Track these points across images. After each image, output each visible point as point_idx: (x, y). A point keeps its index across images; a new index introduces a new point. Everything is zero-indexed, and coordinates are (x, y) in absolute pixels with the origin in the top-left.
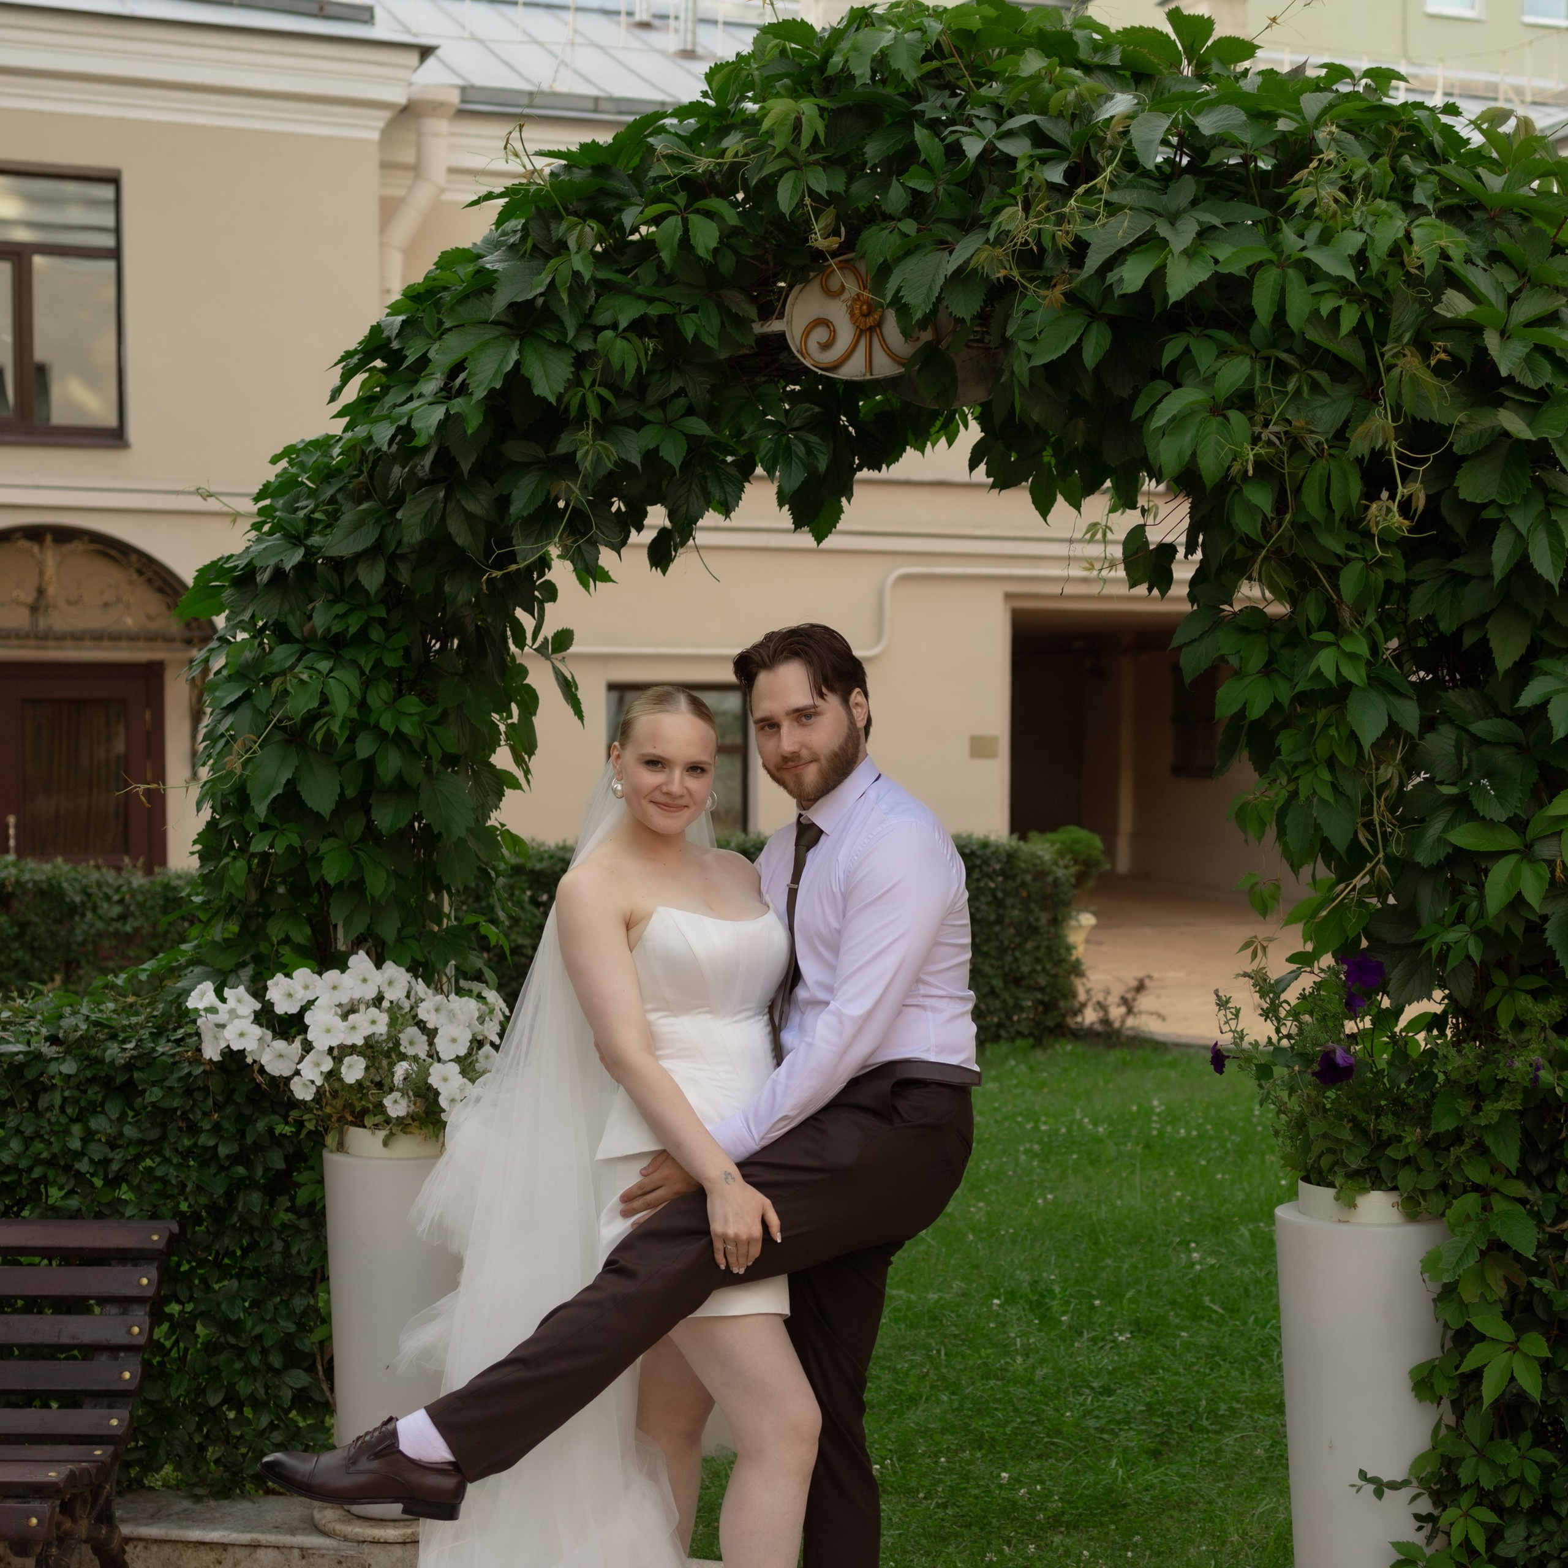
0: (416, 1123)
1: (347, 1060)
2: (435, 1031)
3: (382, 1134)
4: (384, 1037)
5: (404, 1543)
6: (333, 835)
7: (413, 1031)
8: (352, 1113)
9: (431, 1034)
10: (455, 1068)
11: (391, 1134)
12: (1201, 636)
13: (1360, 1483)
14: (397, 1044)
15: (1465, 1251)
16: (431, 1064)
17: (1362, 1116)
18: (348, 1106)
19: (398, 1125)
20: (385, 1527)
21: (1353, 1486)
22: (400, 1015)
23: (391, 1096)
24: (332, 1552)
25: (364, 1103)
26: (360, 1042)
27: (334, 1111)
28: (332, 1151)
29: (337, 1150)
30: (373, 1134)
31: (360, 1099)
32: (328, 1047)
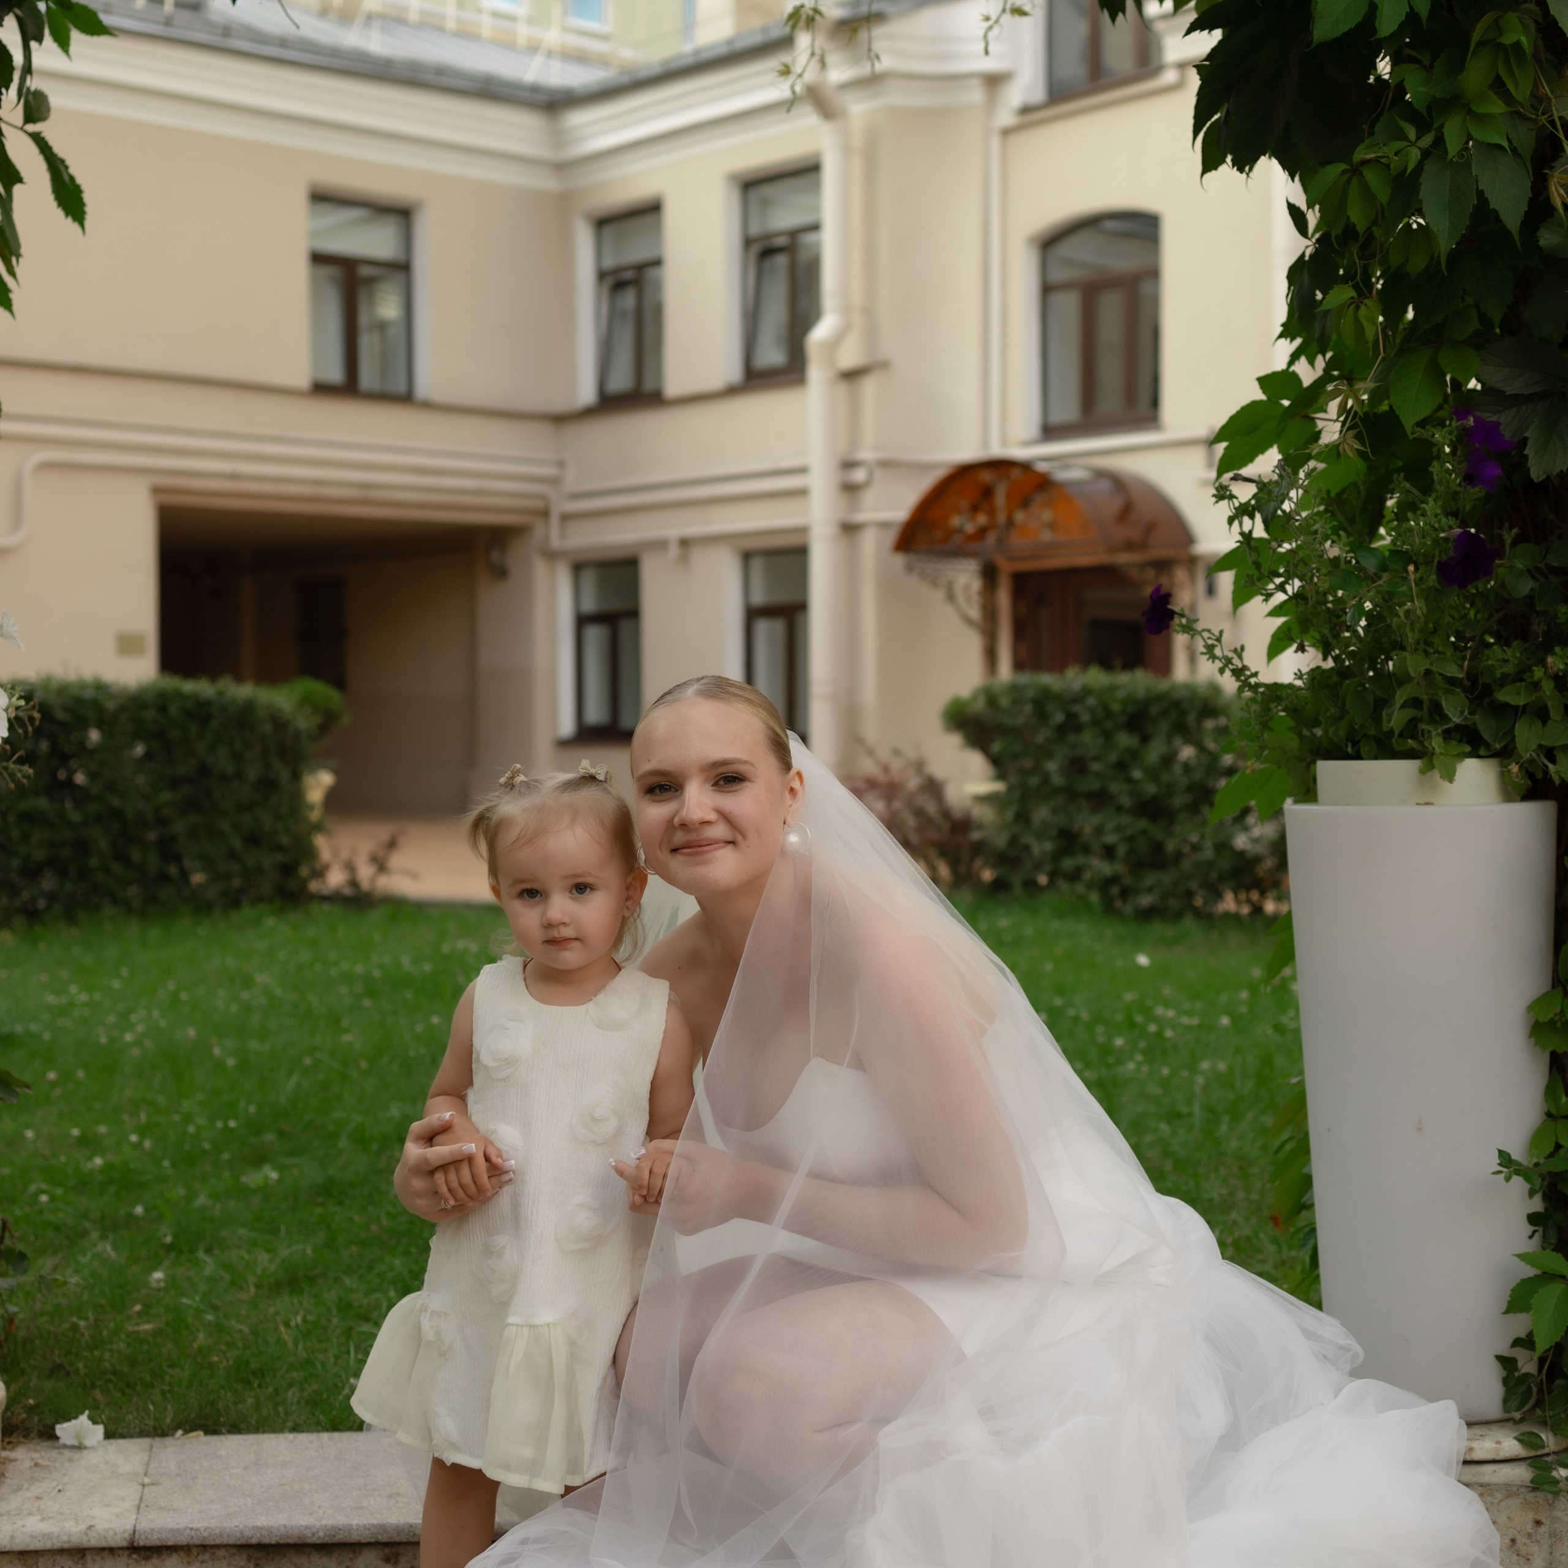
21: (1500, 1172)
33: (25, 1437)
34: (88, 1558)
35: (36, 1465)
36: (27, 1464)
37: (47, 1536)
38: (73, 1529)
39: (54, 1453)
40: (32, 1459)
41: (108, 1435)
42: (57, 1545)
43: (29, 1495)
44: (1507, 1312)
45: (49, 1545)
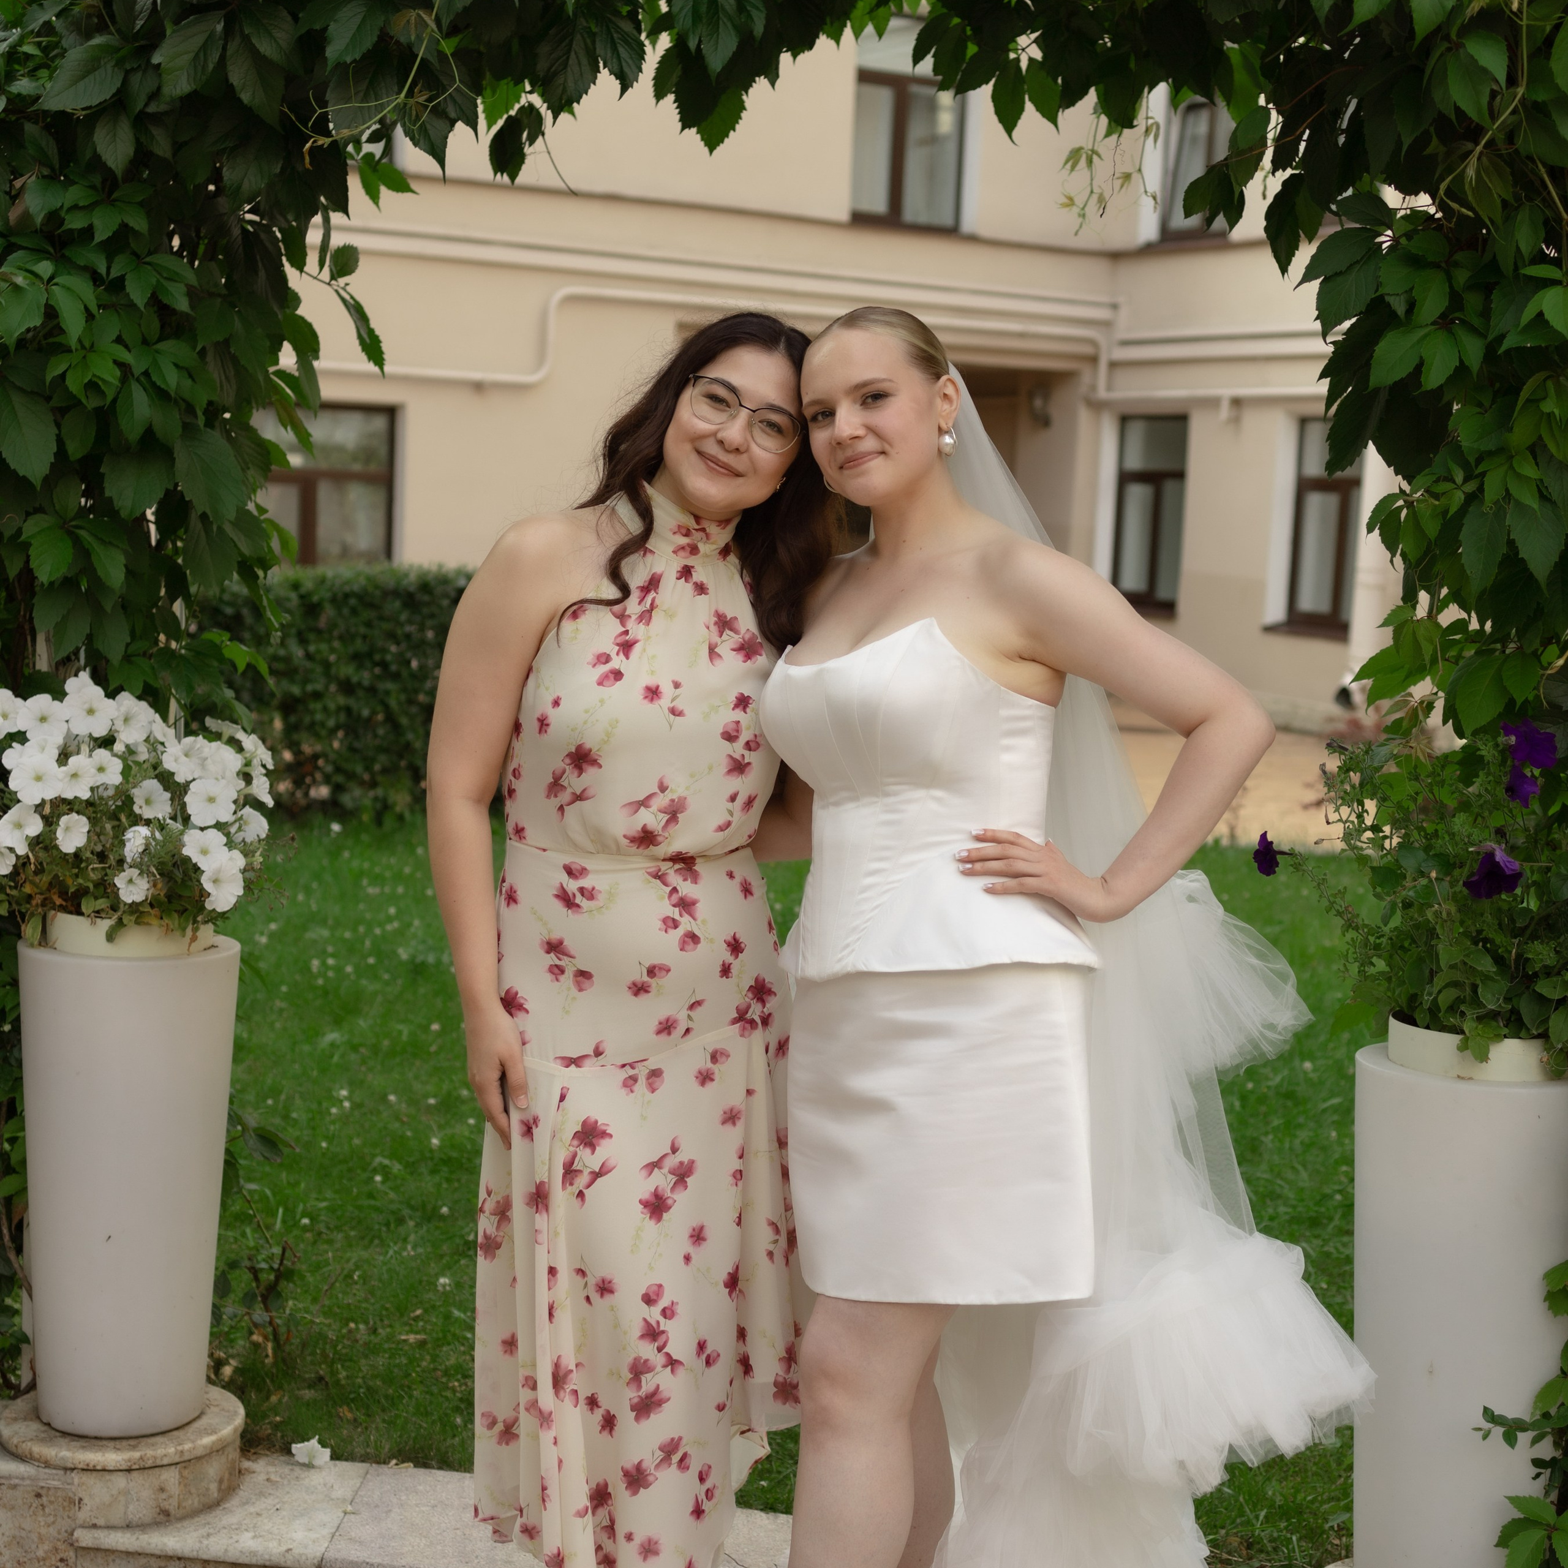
0: (156, 911)
1: (64, 820)
2: (184, 788)
3: (105, 924)
4: (111, 792)
5: (130, 1470)
6: (40, 510)
7: (152, 785)
8: (63, 894)
9: (177, 790)
10: (216, 838)
11: (120, 923)
12: (1350, 267)
13: (1487, 1425)
14: (129, 801)
16: (182, 833)
17: (1499, 939)
18: (57, 884)
19: (132, 913)
21: (1480, 1429)
22: (137, 763)
23: (123, 874)
24: (28, 1482)
25: (80, 881)
26: (85, 795)
27: (36, 890)
28: (32, 946)
29: (40, 944)
30: (93, 923)
31: (77, 876)
32: (38, 802)
33: (268, 1449)
35: (269, 1479)
36: (262, 1477)
37: (254, 1552)
38: (275, 1549)
39: (286, 1470)
40: (267, 1473)
41: (336, 1457)
42: (260, 1562)
43: (252, 1510)
44: (1497, 1546)
45: (254, 1561)
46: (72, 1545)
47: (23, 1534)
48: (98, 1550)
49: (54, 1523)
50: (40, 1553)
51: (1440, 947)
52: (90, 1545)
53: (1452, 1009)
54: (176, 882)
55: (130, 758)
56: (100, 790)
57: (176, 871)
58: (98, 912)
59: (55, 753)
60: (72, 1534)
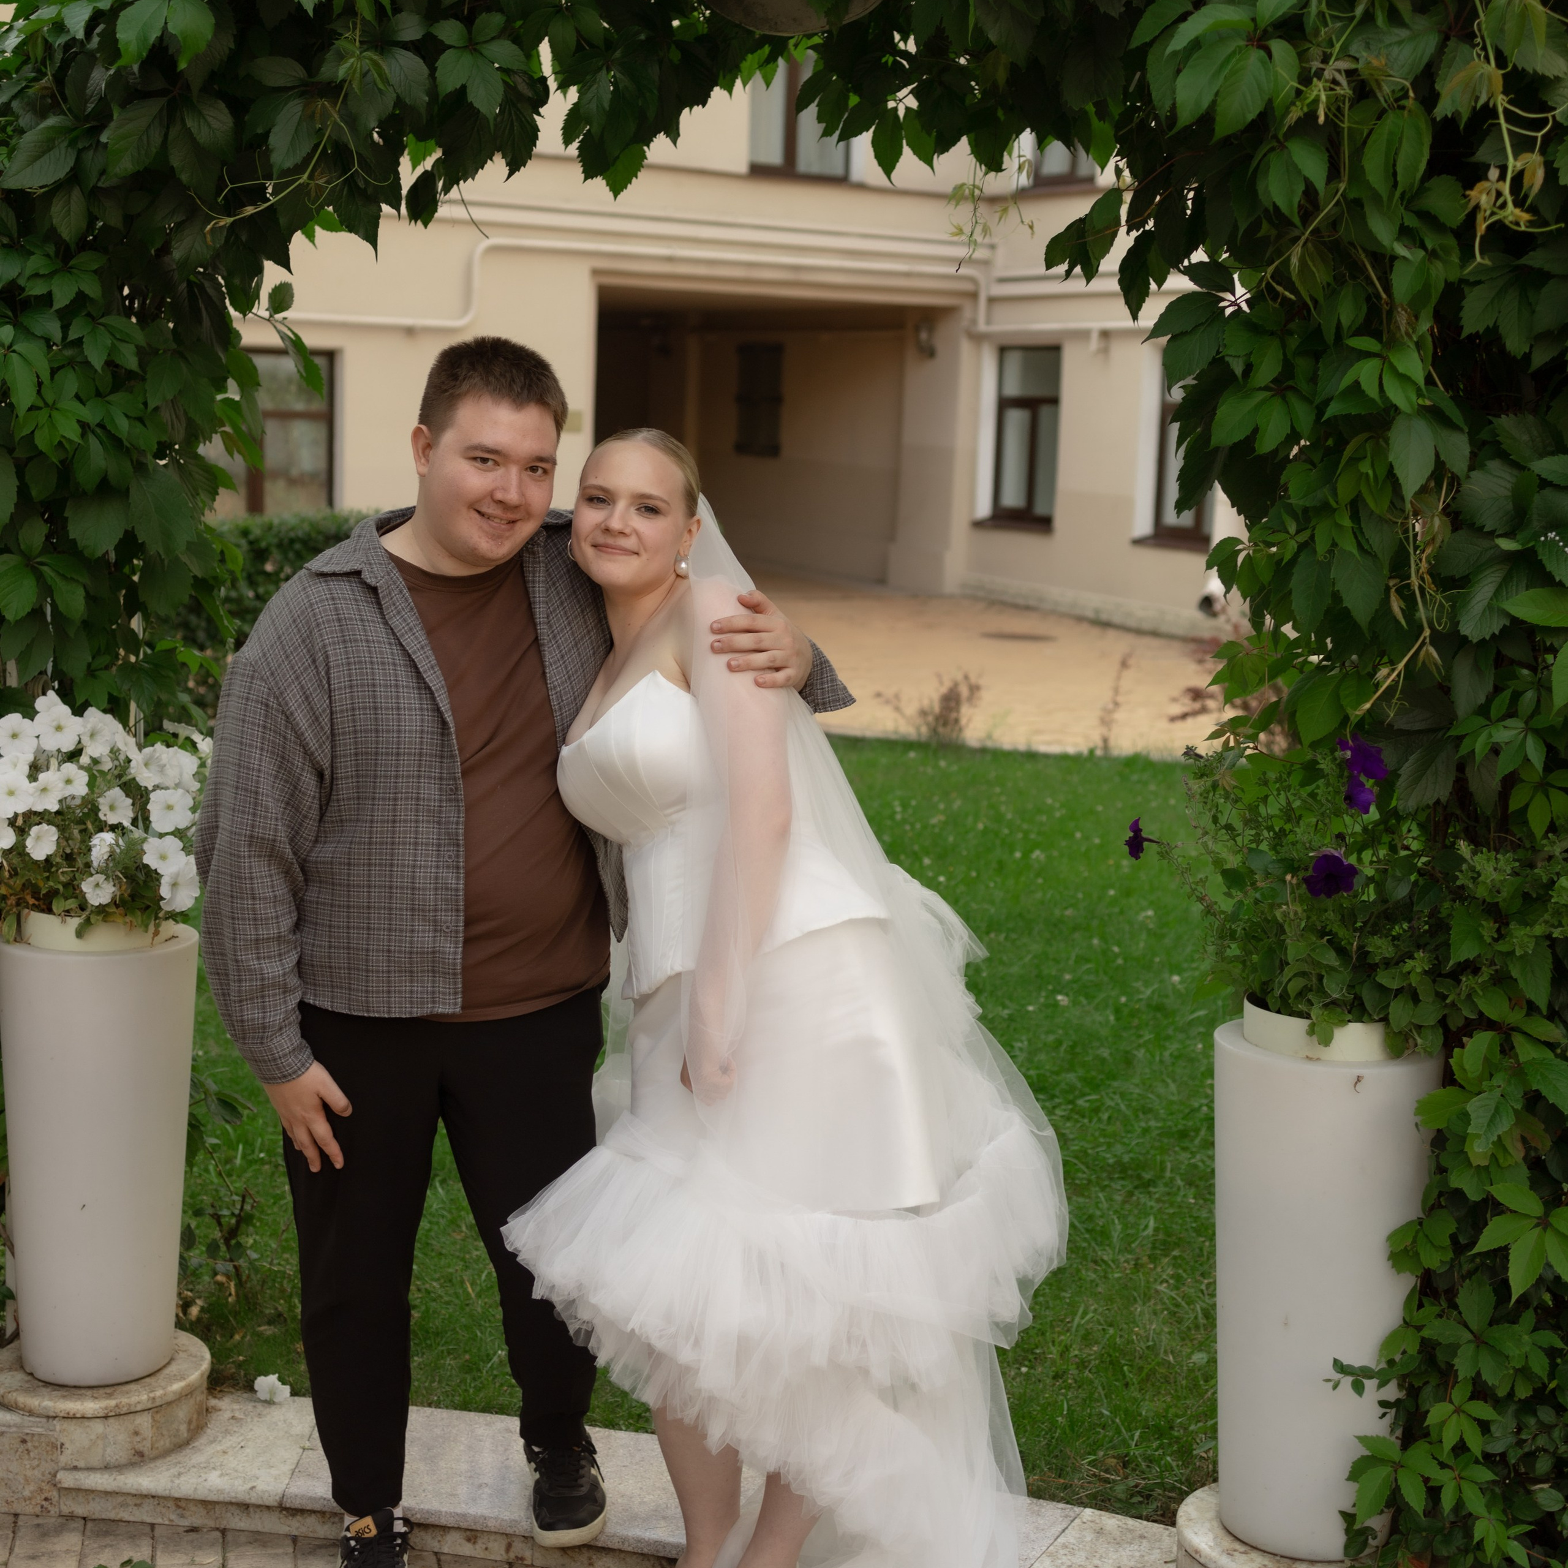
0: (121, 910)
1: (35, 830)
2: (148, 793)
3: (74, 922)
4: (78, 802)
5: (106, 1417)
7: (116, 793)
8: (36, 894)
9: (139, 797)
10: (174, 844)
11: (88, 922)
13: (1334, 1375)
14: (95, 810)
15: (1497, 1110)
16: (144, 840)
17: (1342, 932)
18: (30, 887)
19: (98, 913)
20: (81, 1397)
21: (1329, 1380)
22: (101, 772)
23: (91, 879)
24: (14, 1429)
25: (51, 883)
26: (54, 807)
27: (11, 891)
28: (8, 942)
29: (15, 940)
30: (64, 922)
31: (48, 878)
32: (11, 815)
33: (233, 1386)
34: (251, 1509)
35: (233, 1418)
36: (227, 1415)
37: (220, 1491)
38: (241, 1488)
39: (249, 1406)
40: (233, 1411)
41: (294, 1393)
42: (227, 1499)
43: (219, 1448)
44: (1348, 1479)
45: (221, 1499)
46: (55, 1485)
47: (11, 1476)
48: (78, 1490)
49: (38, 1466)
50: (27, 1493)
51: (1288, 941)
52: (72, 1486)
53: (1301, 994)
54: (138, 883)
55: (95, 768)
56: (69, 799)
57: (139, 874)
58: (68, 911)
59: (26, 769)
60: (55, 1476)
